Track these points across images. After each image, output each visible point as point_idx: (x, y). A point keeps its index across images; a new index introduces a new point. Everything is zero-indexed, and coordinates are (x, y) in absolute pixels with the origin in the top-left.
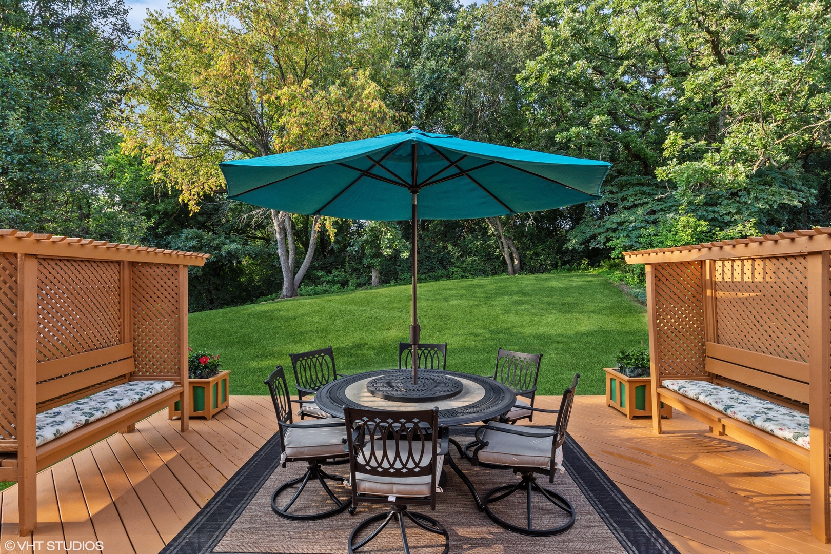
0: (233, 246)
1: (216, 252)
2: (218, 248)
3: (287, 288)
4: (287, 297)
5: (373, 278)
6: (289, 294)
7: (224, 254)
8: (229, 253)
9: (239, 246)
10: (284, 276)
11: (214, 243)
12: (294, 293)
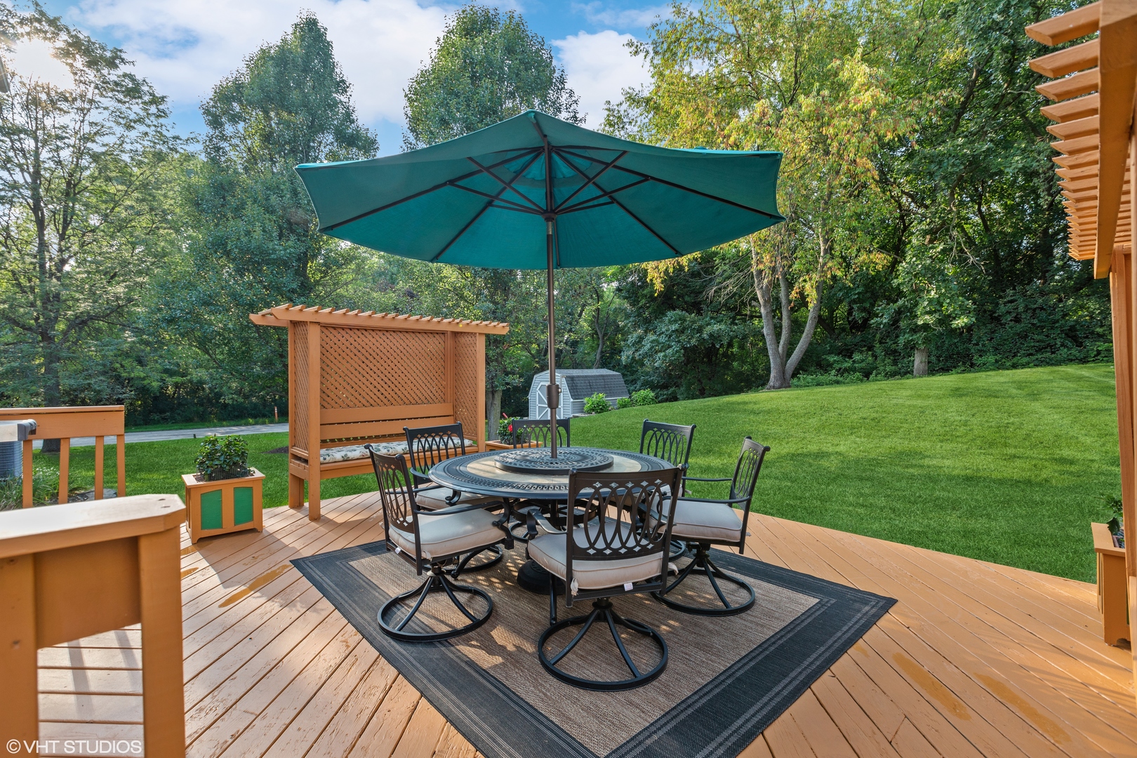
0: (716, 327)
1: (698, 335)
2: (700, 330)
3: (775, 377)
4: (774, 387)
5: (916, 363)
6: (777, 384)
7: (705, 336)
8: (711, 335)
9: (723, 327)
10: (771, 361)
11: (696, 326)
12: (784, 384)
